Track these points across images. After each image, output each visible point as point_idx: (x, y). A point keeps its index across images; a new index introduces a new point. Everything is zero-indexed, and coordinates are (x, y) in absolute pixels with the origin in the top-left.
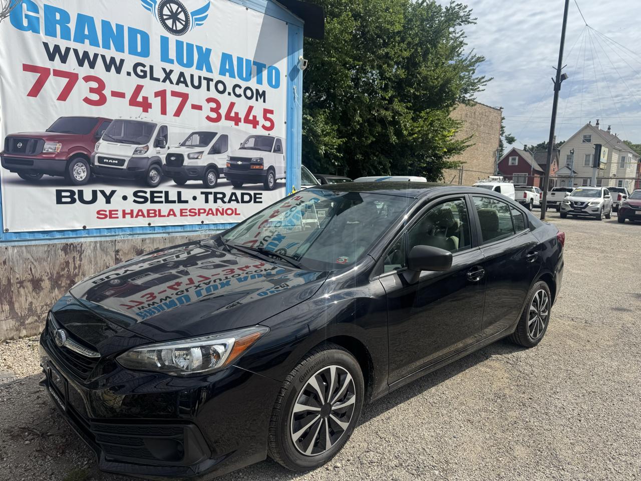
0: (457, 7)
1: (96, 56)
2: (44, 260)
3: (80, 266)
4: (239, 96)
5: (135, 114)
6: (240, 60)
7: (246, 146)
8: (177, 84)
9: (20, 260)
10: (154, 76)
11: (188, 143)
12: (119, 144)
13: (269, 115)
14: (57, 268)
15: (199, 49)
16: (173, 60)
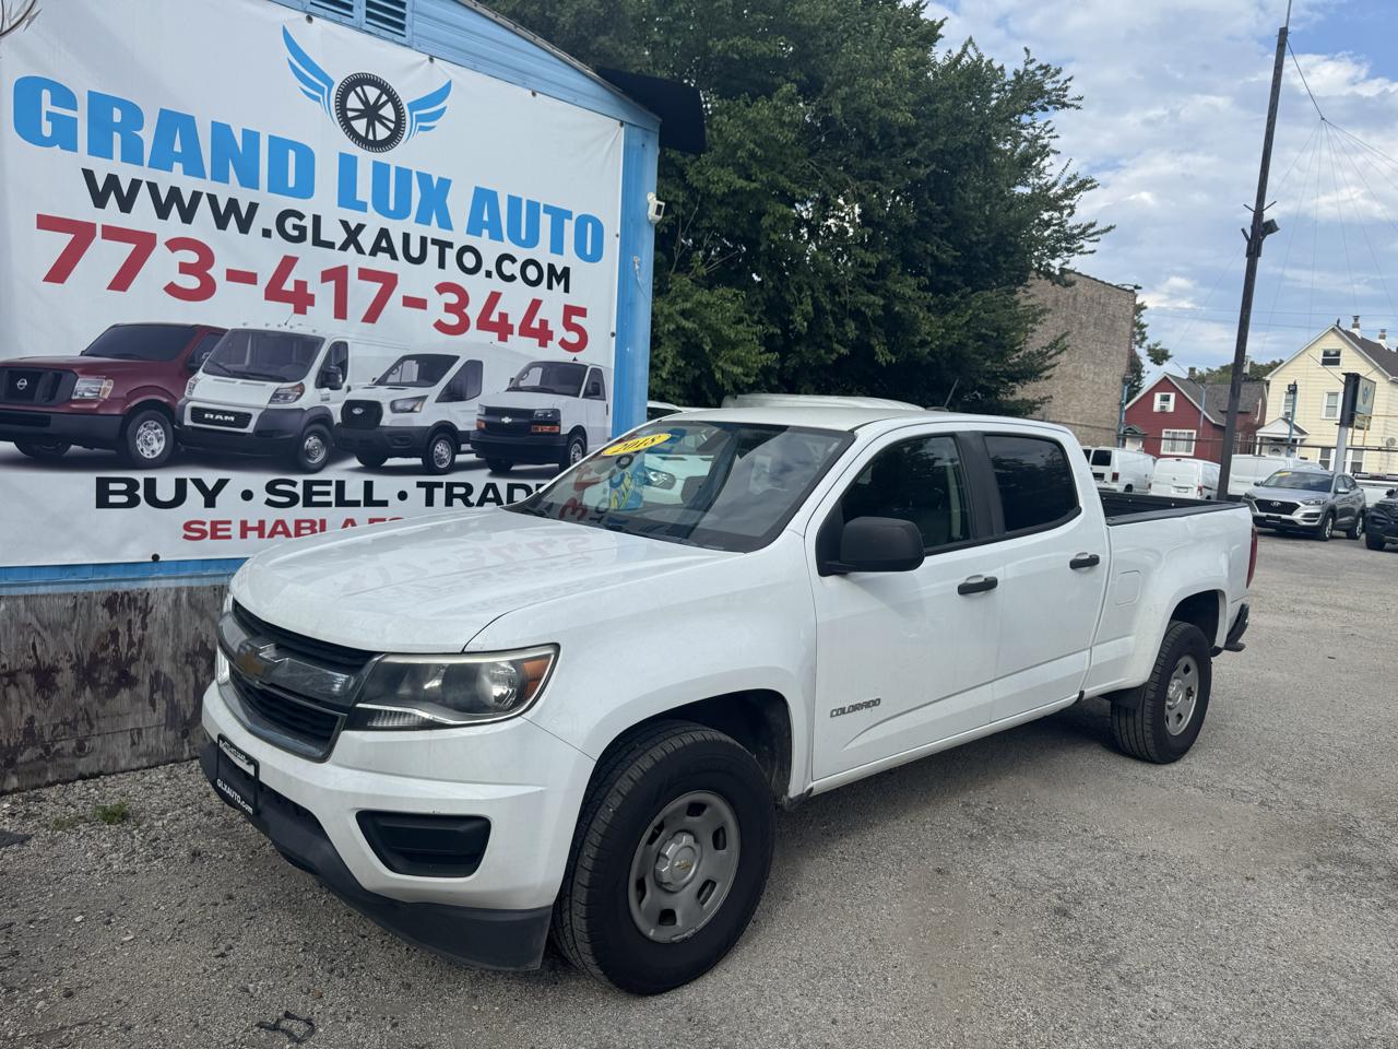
0: (1038, 72)
1: (196, 196)
2: (64, 627)
3: (141, 641)
4: (512, 278)
5: (278, 318)
6: (514, 202)
7: (522, 384)
8: (373, 253)
9: (11, 626)
10: (322, 238)
11: (390, 380)
12: (240, 381)
13: (575, 319)
14: (91, 644)
15: (425, 179)
16: (366, 204)
